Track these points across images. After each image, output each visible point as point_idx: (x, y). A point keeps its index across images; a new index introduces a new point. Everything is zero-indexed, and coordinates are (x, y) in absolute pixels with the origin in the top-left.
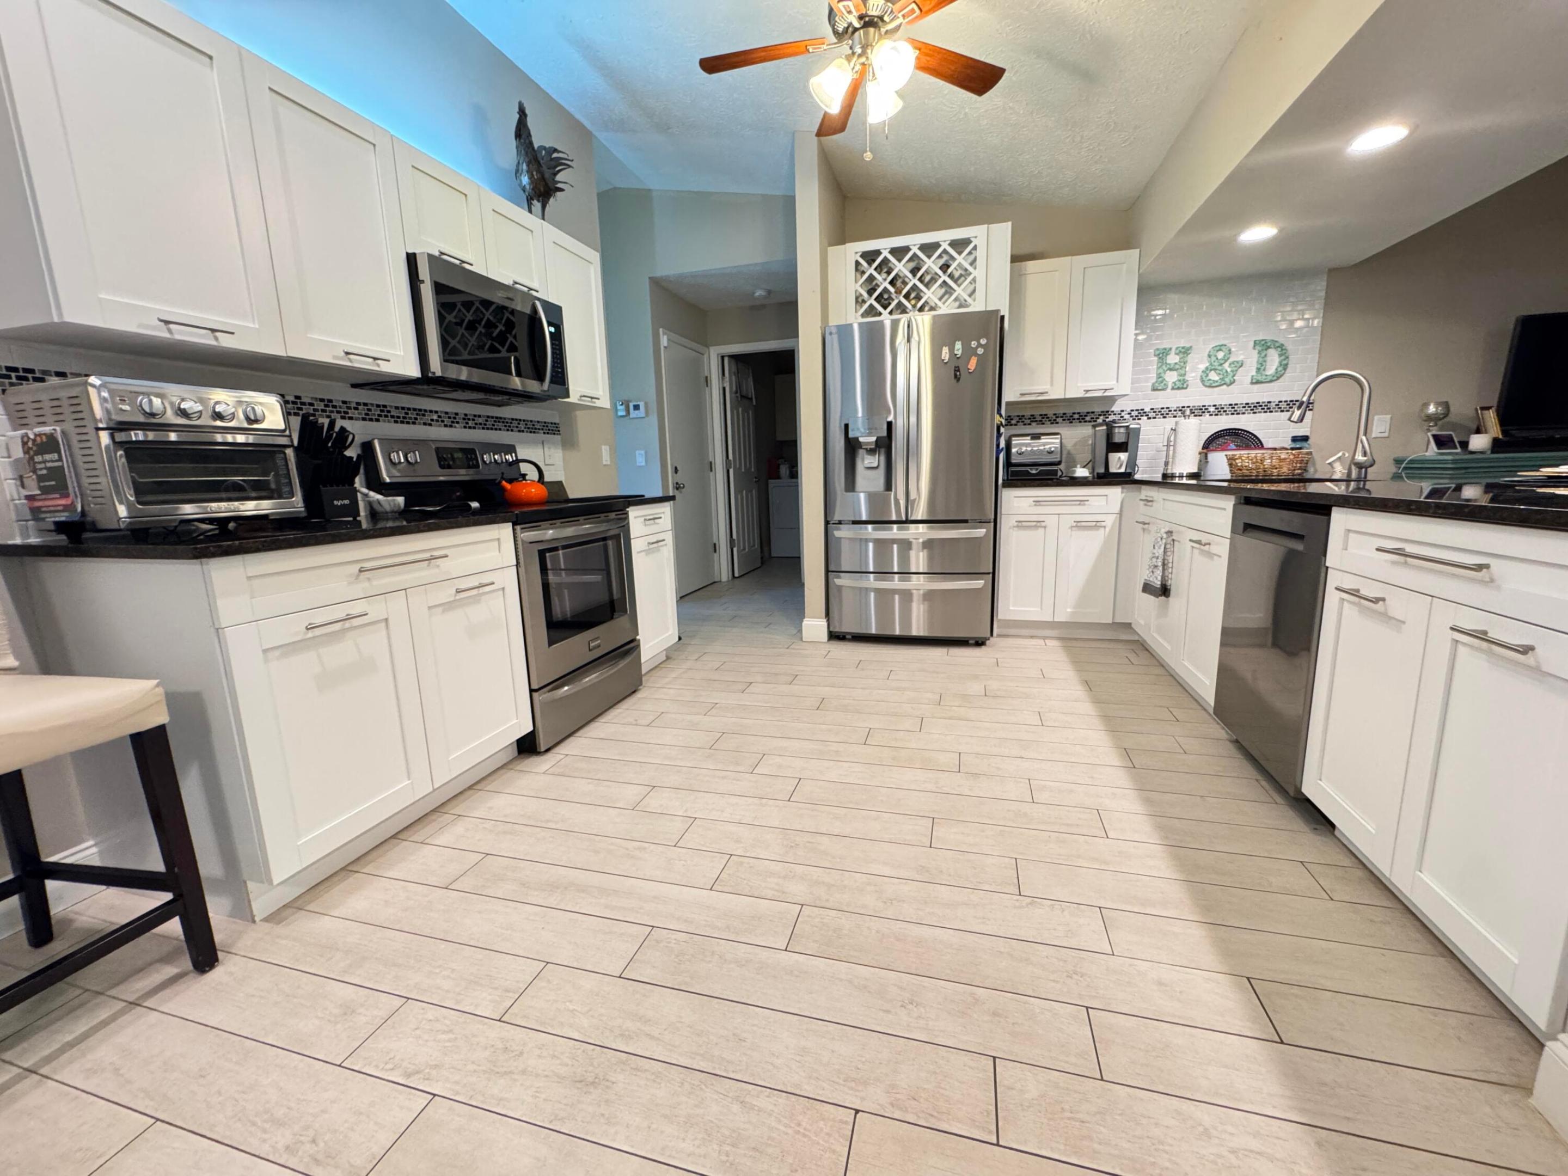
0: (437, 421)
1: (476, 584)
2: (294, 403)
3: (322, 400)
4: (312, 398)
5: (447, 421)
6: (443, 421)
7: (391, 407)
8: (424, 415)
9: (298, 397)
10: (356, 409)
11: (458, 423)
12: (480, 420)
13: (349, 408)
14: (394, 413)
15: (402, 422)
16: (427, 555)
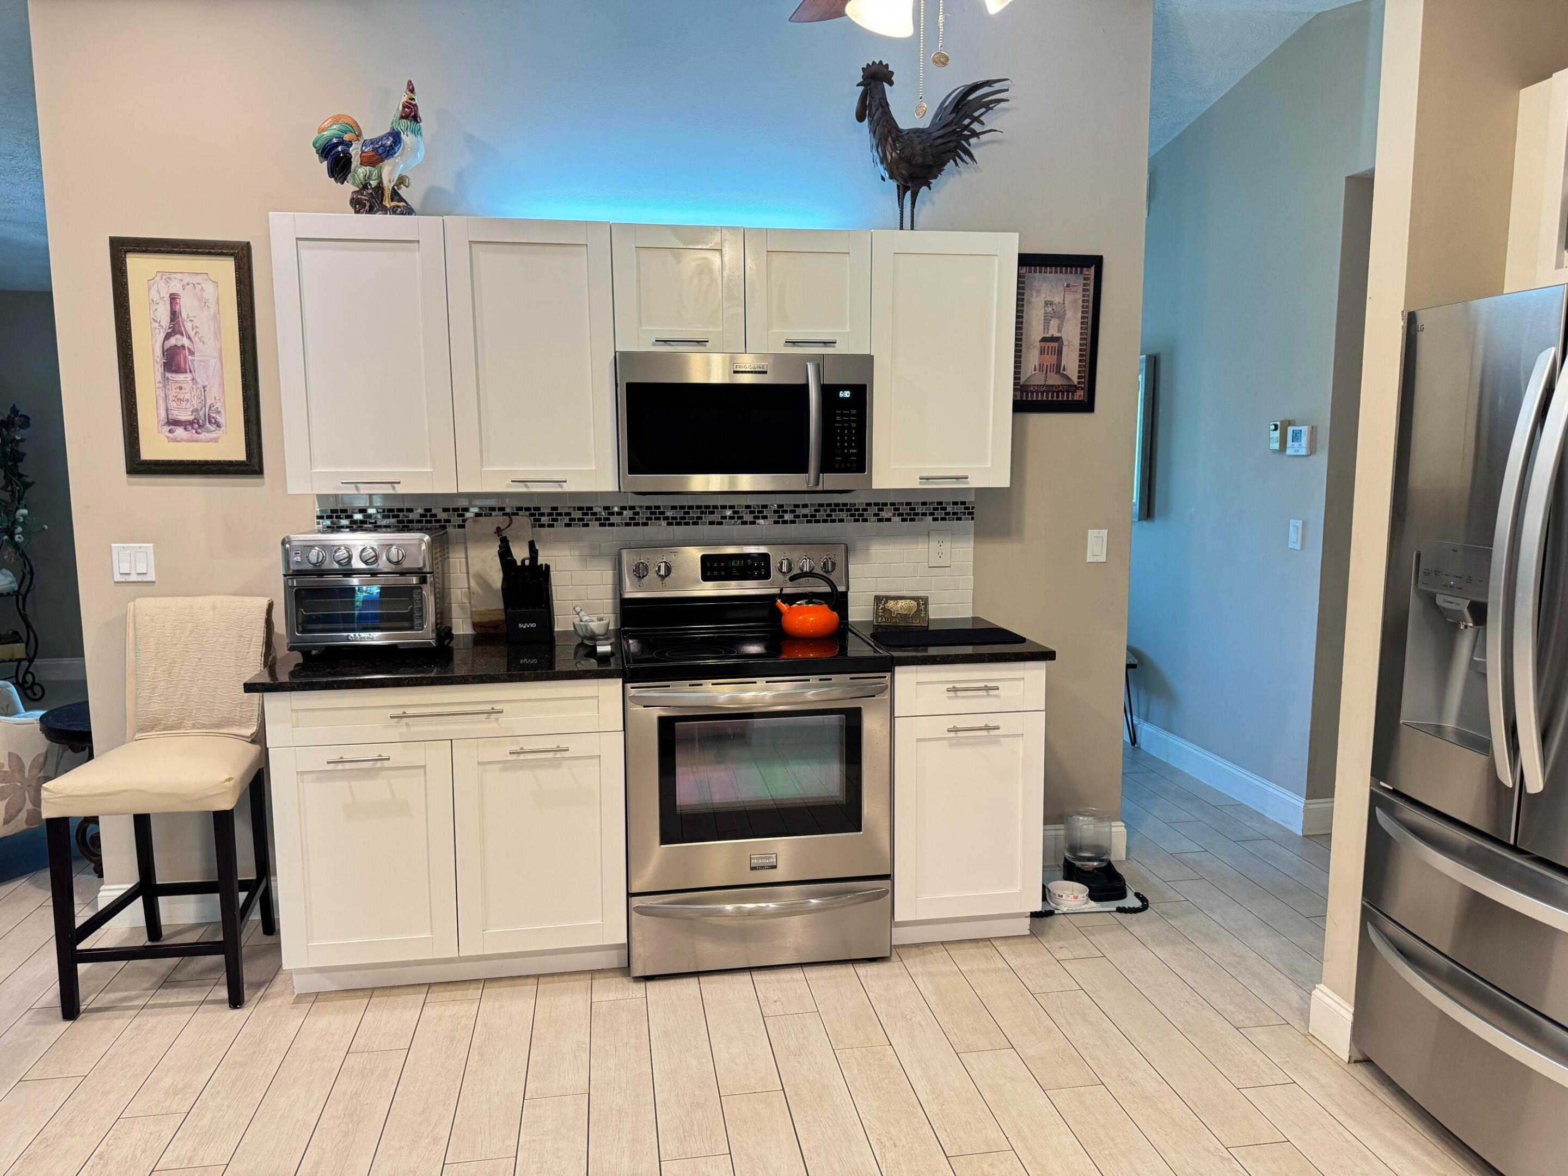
0: (731, 518)
1: (554, 746)
2: (550, 514)
3: (580, 509)
4: (569, 508)
5: (748, 518)
6: (740, 518)
7: (665, 507)
8: (712, 513)
9: (555, 509)
10: (620, 514)
11: (765, 518)
12: (806, 511)
13: (612, 514)
14: (669, 514)
15: (678, 524)
16: (487, 708)
